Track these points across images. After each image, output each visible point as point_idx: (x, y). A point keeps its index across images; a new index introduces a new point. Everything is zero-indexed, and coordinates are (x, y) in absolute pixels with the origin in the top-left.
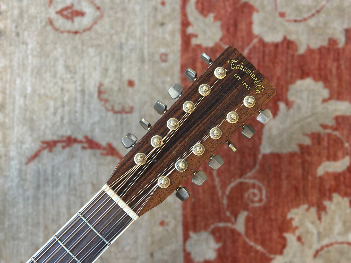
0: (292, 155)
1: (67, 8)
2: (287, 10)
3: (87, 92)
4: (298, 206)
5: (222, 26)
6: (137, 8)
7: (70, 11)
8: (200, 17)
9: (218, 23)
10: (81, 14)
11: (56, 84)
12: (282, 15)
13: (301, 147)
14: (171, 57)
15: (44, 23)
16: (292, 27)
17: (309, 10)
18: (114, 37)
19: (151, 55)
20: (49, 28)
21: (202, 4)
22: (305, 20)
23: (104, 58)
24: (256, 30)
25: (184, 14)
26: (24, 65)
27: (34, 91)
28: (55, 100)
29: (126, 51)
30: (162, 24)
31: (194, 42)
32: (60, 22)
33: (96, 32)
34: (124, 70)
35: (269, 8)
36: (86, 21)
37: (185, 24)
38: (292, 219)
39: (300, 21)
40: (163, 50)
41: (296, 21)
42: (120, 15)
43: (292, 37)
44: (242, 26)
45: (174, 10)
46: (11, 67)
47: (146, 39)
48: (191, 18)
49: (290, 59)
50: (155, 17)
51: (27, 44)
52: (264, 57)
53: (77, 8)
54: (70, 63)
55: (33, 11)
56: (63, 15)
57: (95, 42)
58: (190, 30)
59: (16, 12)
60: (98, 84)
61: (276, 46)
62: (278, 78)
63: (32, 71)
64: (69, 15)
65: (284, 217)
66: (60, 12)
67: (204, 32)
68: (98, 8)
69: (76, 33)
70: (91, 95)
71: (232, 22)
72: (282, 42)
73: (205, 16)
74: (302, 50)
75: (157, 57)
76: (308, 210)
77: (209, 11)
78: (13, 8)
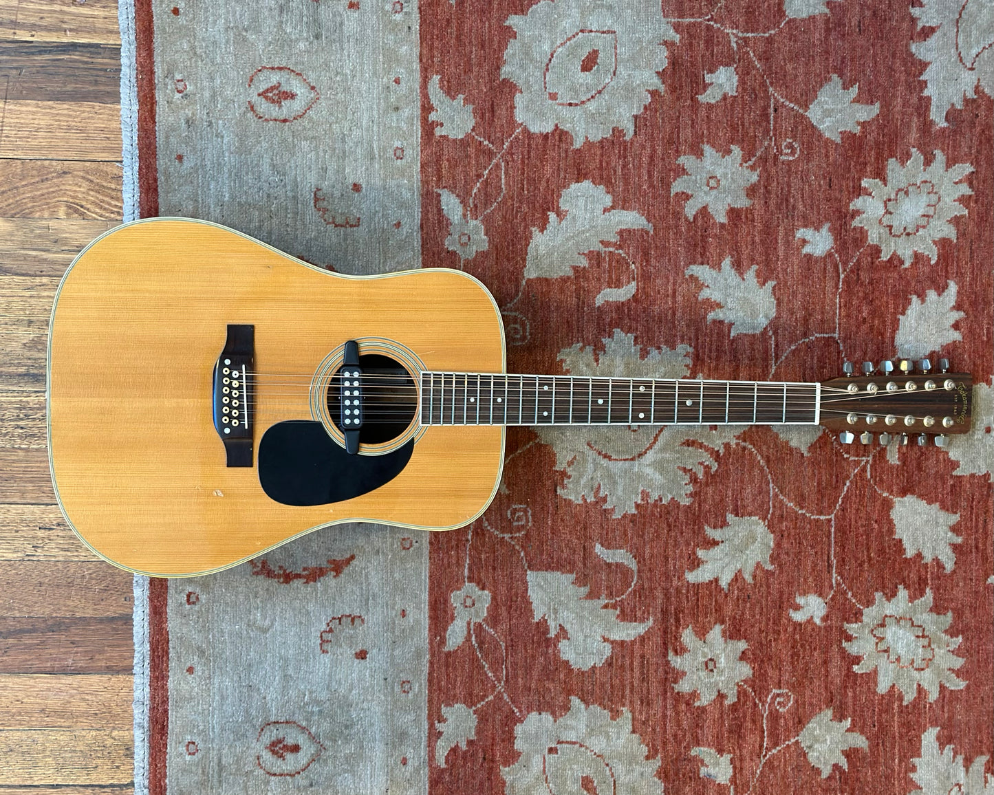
0: (565, 280)
1: (272, 88)
2: (560, 90)
3: (301, 199)
4: (570, 345)
5: (475, 112)
6: (364, 87)
7: (276, 92)
8: (447, 100)
9: (471, 107)
10: (292, 96)
11: (260, 189)
12: (553, 97)
13: (575, 269)
14: (409, 153)
15: (243, 109)
16: (566, 112)
17: (588, 90)
18: (334, 126)
19: (383, 150)
20: (250, 115)
21: (448, 82)
22: (583, 102)
23: (321, 154)
24: (520, 116)
25: (425, 96)
26: (219, 164)
27: (233, 197)
28: (260, 209)
29: (350, 144)
30: (397, 109)
31: (438, 132)
32: (264, 107)
33: (311, 120)
34: (347, 170)
35: (536, 87)
36: (296, 106)
37: (427, 108)
38: (562, 361)
39: (576, 105)
40: (398, 144)
41: (570, 104)
42: (341, 97)
43: (566, 127)
44: (501, 111)
45: (411, 90)
46: (203, 167)
47: (375, 128)
48: (434, 101)
49: (563, 155)
50: (386, 98)
51: (222, 137)
52: (529, 152)
53: (285, 88)
54: (278, 161)
55: (228, 93)
56: (266, 98)
57: (310, 134)
58: (433, 117)
59: (207, 94)
60: (314, 190)
61: (546, 137)
62: (548, 180)
63: (230, 172)
64: (276, 98)
65: (554, 360)
66: (262, 95)
67: (452, 119)
68: (313, 88)
69: (285, 121)
70: (305, 204)
71: (488, 105)
72: (553, 133)
73: (453, 98)
74: (578, 144)
75: (391, 153)
76: (582, 349)
77: (458, 92)
78: (202, 89)
